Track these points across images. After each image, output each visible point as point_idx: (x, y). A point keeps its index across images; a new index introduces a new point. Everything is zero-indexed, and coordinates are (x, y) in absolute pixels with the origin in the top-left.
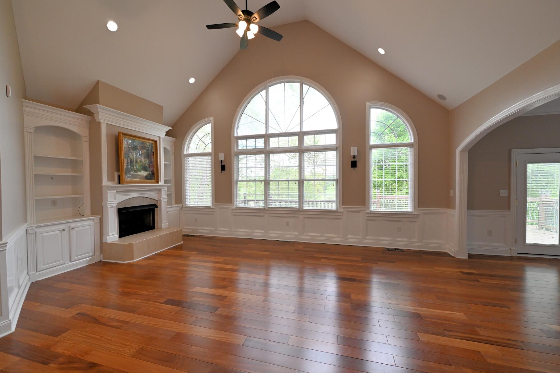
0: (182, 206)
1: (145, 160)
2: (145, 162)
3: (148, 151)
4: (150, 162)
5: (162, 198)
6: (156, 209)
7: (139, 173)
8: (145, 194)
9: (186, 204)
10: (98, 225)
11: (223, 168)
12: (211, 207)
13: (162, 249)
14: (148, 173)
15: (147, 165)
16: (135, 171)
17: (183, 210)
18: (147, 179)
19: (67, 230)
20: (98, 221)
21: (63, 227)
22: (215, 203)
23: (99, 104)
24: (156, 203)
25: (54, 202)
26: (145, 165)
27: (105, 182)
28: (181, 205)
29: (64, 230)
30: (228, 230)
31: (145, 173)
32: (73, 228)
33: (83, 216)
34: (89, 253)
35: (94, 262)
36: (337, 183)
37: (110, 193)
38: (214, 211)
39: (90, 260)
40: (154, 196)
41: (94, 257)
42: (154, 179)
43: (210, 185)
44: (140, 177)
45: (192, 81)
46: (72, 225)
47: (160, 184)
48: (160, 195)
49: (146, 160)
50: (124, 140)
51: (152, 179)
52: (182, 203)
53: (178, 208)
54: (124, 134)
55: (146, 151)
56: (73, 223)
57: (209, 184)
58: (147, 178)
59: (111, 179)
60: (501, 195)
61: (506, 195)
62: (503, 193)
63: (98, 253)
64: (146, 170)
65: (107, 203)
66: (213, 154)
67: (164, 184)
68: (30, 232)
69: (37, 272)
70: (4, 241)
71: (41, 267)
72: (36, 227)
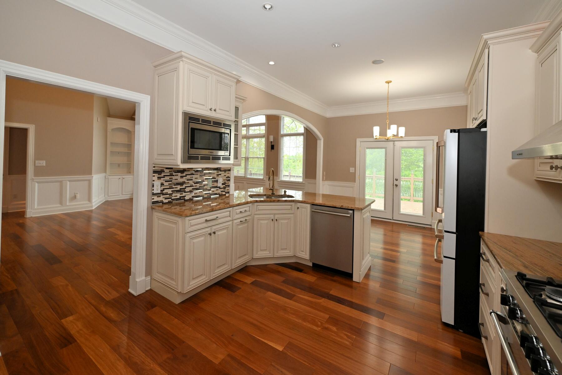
19: (121, 178)
21: (119, 177)
25: (119, 165)
29: (120, 178)
32: (124, 178)
33: (130, 173)
36: (264, 159)
46: (124, 177)
60: (351, 171)
61: (354, 171)
62: (352, 170)
68: (106, 177)
69: (108, 196)
70: (92, 176)
71: (110, 195)
72: (109, 176)
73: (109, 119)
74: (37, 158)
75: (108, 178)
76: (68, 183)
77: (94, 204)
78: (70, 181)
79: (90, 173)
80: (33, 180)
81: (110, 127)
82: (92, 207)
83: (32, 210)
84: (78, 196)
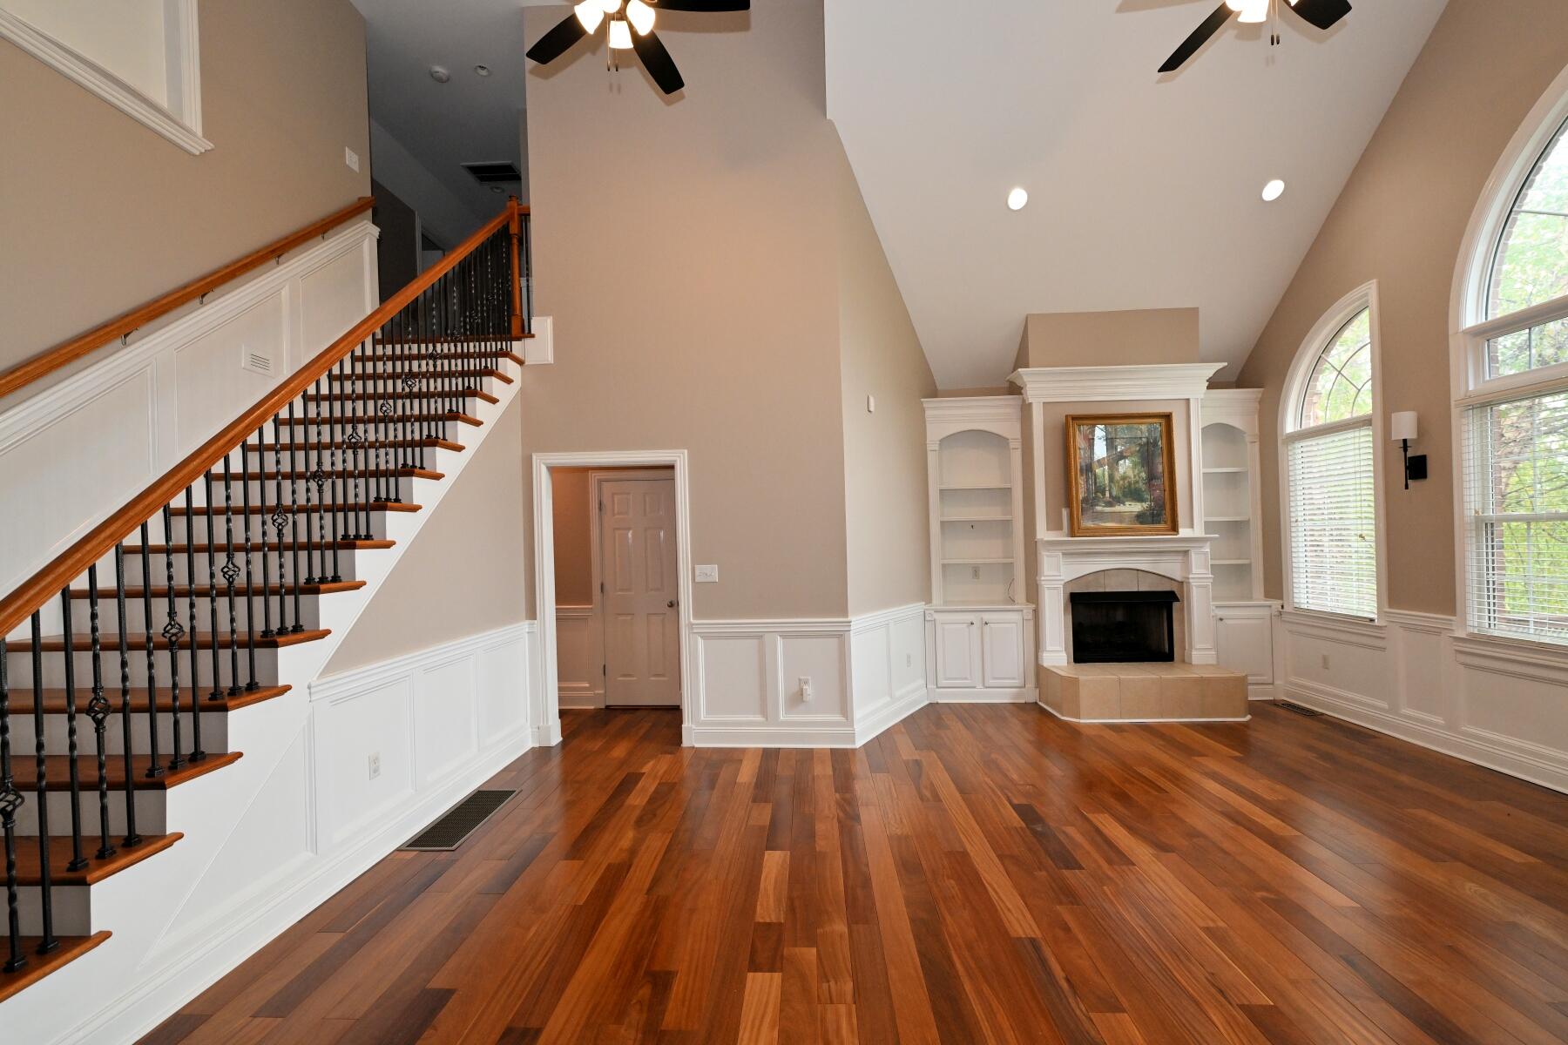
0: (1282, 607)
1: (1136, 471)
2: (1135, 476)
3: (1146, 448)
4: (1151, 477)
5: (1191, 576)
6: (1176, 605)
7: (1119, 508)
8: (1143, 563)
9: (1296, 600)
10: (1031, 624)
11: (1417, 468)
12: (1372, 620)
13: (1162, 717)
14: (1145, 505)
15: (1142, 486)
16: (1110, 504)
17: (1284, 621)
18: (1141, 523)
19: (978, 624)
20: (1030, 616)
21: (972, 617)
22: (1390, 607)
23: (1027, 366)
24: (1175, 589)
25: (976, 571)
26: (1137, 486)
27: (1043, 533)
28: (1279, 602)
29: (972, 624)
30: (1441, 721)
31: (1136, 507)
32: (988, 623)
33: (1015, 601)
34: (1014, 679)
35: (1023, 701)
37: (1048, 556)
38: (1384, 638)
39: (1018, 695)
40: (1170, 568)
41: (1023, 689)
42: (1165, 523)
43: (1368, 535)
44: (1119, 517)
45: (1273, 190)
46: (987, 617)
47: (1184, 532)
48: (1187, 566)
49: (1141, 472)
50: (1080, 431)
51: (1159, 523)
52: (1281, 598)
53: (1265, 612)
54: (1075, 418)
55: (1138, 449)
56: (987, 613)
57: (1364, 533)
58: (1140, 518)
59: (1054, 524)
63: (1031, 684)
64: (1140, 499)
65: (1043, 578)
66: (1378, 422)
67: (1203, 535)
68: (927, 618)
69: (938, 687)
70: (849, 619)
71: (942, 682)
72: (936, 612)
73: (928, 403)
74: (699, 558)
75: (935, 620)
76: (780, 641)
77: (858, 727)
78: (785, 636)
79: (840, 606)
80: (692, 628)
81: (935, 433)
82: (852, 737)
83: (694, 727)
84: (809, 690)
